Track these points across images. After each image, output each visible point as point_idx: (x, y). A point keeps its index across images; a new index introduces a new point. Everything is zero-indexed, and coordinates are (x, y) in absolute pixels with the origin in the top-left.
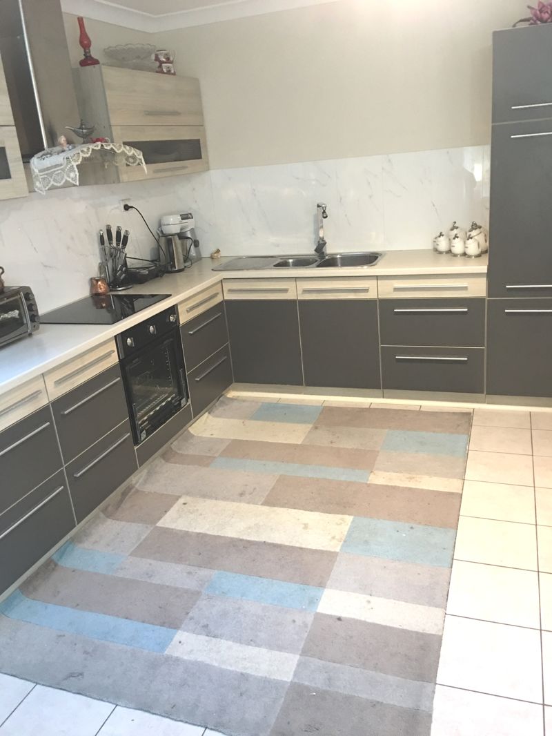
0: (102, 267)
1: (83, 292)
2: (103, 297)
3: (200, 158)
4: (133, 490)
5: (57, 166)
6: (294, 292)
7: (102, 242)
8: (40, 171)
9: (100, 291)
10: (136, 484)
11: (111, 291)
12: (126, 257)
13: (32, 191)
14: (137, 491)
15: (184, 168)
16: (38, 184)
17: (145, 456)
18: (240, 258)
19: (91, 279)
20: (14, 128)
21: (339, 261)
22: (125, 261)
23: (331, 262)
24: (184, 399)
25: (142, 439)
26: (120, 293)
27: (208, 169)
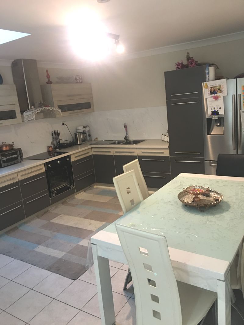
0: (52, 143)
1: (45, 150)
2: (51, 152)
3: (90, 108)
4: (49, 212)
5: (30, 115)
6: (113, 153)
7: (53, 135)
8: (26, 116)
9: (50, 150)
10: (50, 210)
11: (54, 150)
12: (59, 140)
13: (23, 121)
14: (50, 212)
15: (83, 111)
16: (25, 120)
17: (54, 201)
18: (102, 141)
19: (48, 146)
20: (19, 105)
21: (132, 143)
22: (59, 141)
23: (129, 143)
24: (72, 186)
25: (53, 196)
26: (57, 151)
27: (94, 111)
